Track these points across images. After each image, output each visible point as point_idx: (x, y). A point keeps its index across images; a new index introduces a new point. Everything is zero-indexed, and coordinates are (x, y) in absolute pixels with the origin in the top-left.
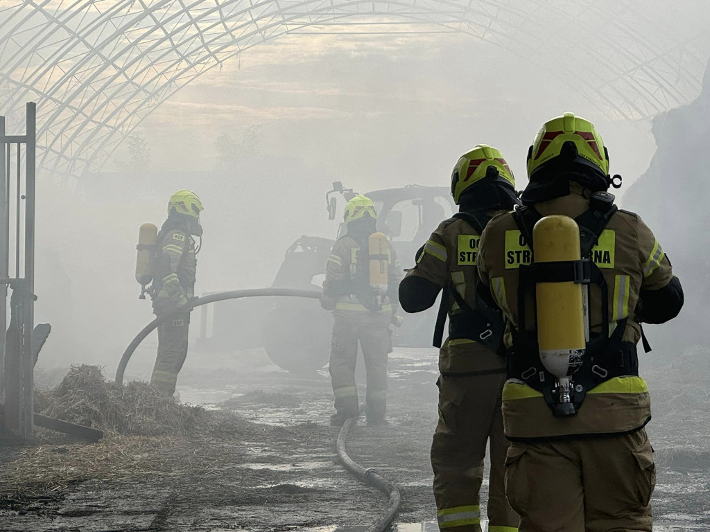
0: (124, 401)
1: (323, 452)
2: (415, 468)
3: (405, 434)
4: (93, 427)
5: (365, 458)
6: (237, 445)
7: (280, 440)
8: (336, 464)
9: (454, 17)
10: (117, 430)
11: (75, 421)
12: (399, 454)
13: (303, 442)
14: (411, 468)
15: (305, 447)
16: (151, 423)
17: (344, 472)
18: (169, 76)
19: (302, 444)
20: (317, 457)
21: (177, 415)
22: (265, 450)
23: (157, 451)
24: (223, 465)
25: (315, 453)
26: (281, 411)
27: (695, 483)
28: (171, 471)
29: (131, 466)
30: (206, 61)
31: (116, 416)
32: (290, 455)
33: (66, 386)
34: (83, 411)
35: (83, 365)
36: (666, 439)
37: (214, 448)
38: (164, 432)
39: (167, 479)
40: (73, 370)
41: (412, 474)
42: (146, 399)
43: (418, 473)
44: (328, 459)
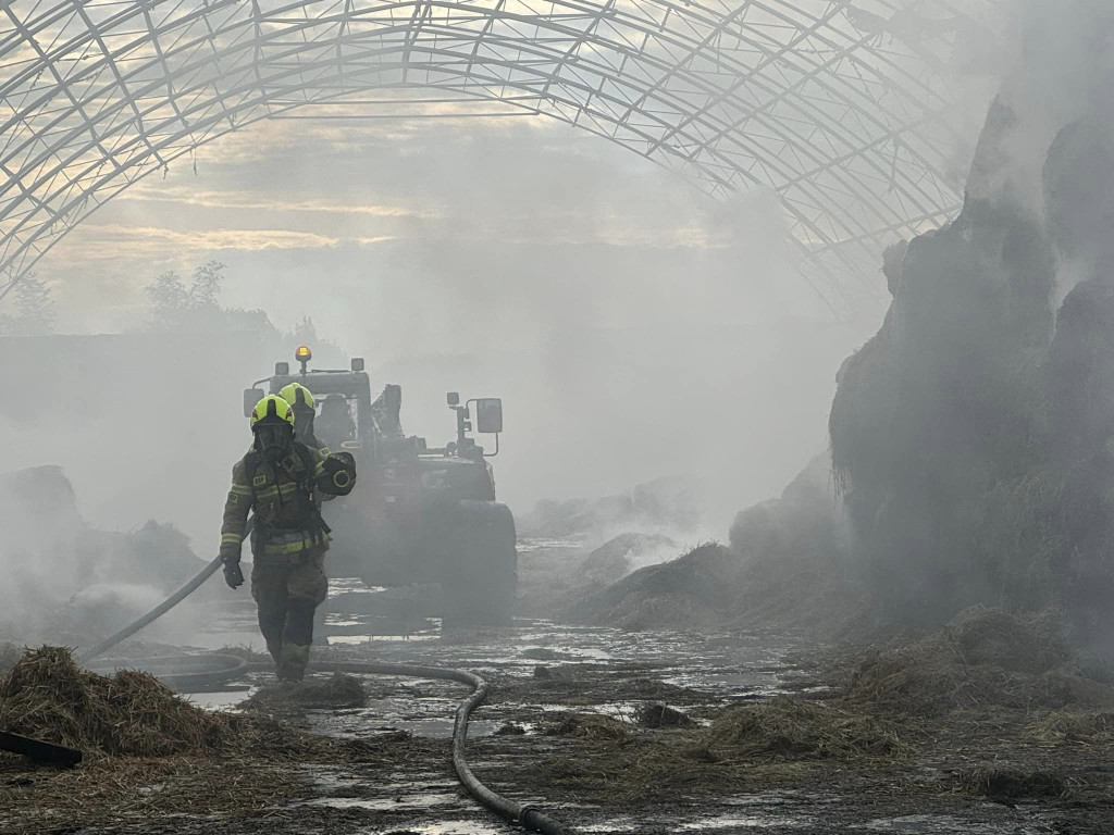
0: (111, 701)
1: (434, 779)
2: (591, 802)
3: (552, 748)
4: (64, 743)
5: (505, 787)
6: (296, 769)
7: (360, 761)
8: (462, 797)
9: (531, 90)
10: (102, 749)
11: (37, 736)
12: (559, 781)
13: (397, 763)
14: (583, 802)
15: (403, 771)
16: (155, 737)
17: (480, 811)
18: (86, 185)
19: (398, 767)
20: (429, 788)
21: (194, 723)
22: (343, 778)
23: (173, 780)
24: (286, 802)
25: (423, 780)
26: (342, 714)
27: (1032, 821)
28: (209, 813)
29: (143, 806)
30: (142, 162)
31: (99, 725)
32: (385, 784)
33: (19, 680)
34: (49, 720)
35: (45, 646)
36: (962, 752)
37: (262, 775)
38: (175, 750)
39: (207, 825)
40: (28, 655)
41: (586, 812)
42: (145, 699)
43: (598, 810)
44: (449, 790)
